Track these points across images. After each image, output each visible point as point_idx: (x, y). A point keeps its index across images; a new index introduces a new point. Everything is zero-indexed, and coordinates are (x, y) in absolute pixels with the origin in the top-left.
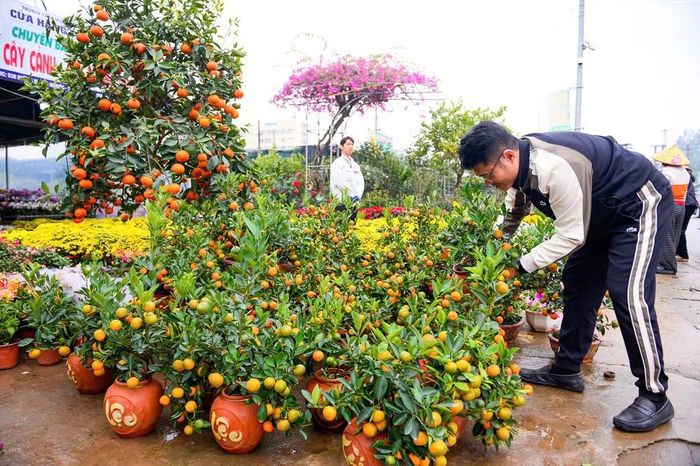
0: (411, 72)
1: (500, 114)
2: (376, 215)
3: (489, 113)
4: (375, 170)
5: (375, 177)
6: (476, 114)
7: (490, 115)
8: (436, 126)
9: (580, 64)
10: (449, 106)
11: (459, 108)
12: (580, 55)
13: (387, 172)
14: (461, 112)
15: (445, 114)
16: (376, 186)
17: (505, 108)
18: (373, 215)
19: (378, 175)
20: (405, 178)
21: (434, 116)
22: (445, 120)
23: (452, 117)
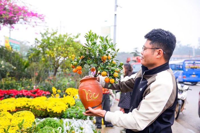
0: (29, 11)
1: (77, 37)
2: (7, 96)
3: (72, 36)
4: (8, 64)
5: (7, 68)
6: (65, 36)
7: (72, 37)
8: (44, 41)
9: (116, 15)
10: (51, 31)
11: (56, 33)
12: (116, 10)
13: (14, 65)
14: (57, 35)
15: (49, 36)
16: (8, 74)
17: (80, 34)
18: (4, 96)
19: (9, 67)
20: (26, 67)
21: (43, 36)
22: (49, 39)
23: (52, 38)
